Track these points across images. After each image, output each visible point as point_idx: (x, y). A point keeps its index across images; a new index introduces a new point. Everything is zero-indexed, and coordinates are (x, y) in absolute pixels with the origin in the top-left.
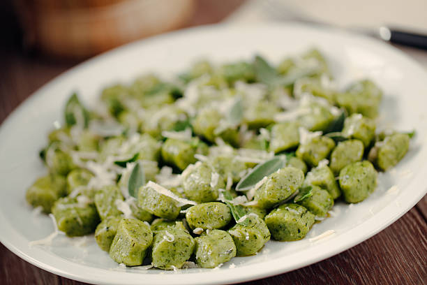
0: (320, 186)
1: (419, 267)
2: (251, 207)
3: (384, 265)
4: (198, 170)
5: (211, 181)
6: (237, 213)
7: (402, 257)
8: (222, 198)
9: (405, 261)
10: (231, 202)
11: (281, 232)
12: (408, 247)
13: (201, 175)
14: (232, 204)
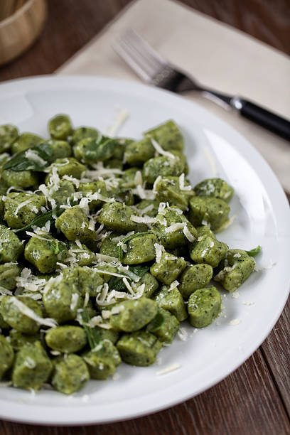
0: (170, 311)
1: (250, 403)
2: (106, 330)
3: (219, 396)
4: (60, 288)
5: (71, 302)
6: (92, 336)
7: (236, 388)
8: (80, 319)
9: (238, 394)
10: (88, 325)
11: (131, 358)
12: (242, 377)
13: (62, 295)
14: (88, 328)
